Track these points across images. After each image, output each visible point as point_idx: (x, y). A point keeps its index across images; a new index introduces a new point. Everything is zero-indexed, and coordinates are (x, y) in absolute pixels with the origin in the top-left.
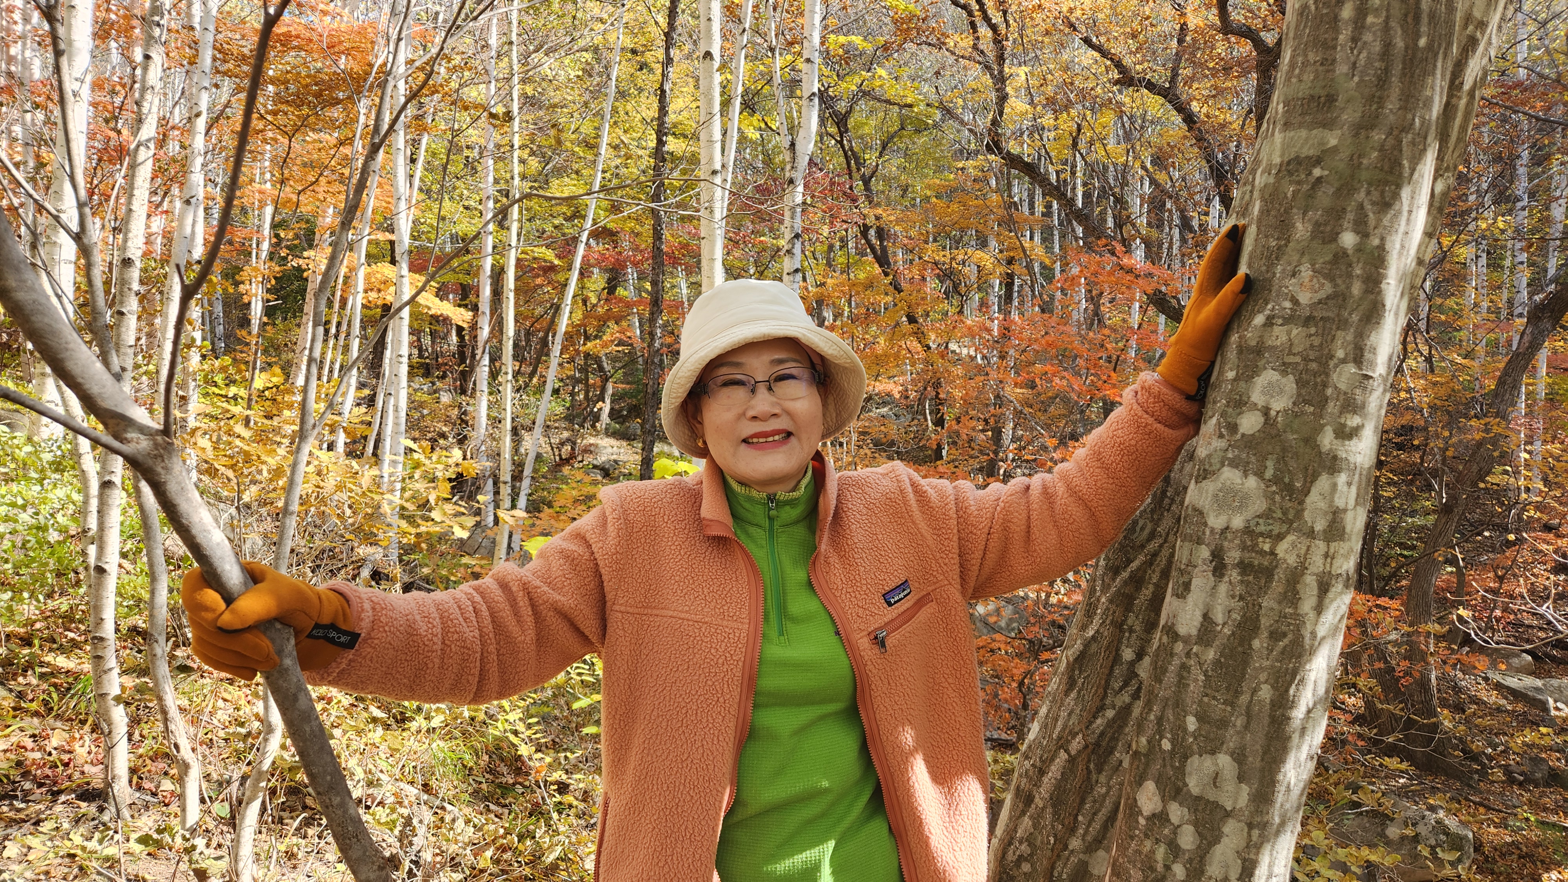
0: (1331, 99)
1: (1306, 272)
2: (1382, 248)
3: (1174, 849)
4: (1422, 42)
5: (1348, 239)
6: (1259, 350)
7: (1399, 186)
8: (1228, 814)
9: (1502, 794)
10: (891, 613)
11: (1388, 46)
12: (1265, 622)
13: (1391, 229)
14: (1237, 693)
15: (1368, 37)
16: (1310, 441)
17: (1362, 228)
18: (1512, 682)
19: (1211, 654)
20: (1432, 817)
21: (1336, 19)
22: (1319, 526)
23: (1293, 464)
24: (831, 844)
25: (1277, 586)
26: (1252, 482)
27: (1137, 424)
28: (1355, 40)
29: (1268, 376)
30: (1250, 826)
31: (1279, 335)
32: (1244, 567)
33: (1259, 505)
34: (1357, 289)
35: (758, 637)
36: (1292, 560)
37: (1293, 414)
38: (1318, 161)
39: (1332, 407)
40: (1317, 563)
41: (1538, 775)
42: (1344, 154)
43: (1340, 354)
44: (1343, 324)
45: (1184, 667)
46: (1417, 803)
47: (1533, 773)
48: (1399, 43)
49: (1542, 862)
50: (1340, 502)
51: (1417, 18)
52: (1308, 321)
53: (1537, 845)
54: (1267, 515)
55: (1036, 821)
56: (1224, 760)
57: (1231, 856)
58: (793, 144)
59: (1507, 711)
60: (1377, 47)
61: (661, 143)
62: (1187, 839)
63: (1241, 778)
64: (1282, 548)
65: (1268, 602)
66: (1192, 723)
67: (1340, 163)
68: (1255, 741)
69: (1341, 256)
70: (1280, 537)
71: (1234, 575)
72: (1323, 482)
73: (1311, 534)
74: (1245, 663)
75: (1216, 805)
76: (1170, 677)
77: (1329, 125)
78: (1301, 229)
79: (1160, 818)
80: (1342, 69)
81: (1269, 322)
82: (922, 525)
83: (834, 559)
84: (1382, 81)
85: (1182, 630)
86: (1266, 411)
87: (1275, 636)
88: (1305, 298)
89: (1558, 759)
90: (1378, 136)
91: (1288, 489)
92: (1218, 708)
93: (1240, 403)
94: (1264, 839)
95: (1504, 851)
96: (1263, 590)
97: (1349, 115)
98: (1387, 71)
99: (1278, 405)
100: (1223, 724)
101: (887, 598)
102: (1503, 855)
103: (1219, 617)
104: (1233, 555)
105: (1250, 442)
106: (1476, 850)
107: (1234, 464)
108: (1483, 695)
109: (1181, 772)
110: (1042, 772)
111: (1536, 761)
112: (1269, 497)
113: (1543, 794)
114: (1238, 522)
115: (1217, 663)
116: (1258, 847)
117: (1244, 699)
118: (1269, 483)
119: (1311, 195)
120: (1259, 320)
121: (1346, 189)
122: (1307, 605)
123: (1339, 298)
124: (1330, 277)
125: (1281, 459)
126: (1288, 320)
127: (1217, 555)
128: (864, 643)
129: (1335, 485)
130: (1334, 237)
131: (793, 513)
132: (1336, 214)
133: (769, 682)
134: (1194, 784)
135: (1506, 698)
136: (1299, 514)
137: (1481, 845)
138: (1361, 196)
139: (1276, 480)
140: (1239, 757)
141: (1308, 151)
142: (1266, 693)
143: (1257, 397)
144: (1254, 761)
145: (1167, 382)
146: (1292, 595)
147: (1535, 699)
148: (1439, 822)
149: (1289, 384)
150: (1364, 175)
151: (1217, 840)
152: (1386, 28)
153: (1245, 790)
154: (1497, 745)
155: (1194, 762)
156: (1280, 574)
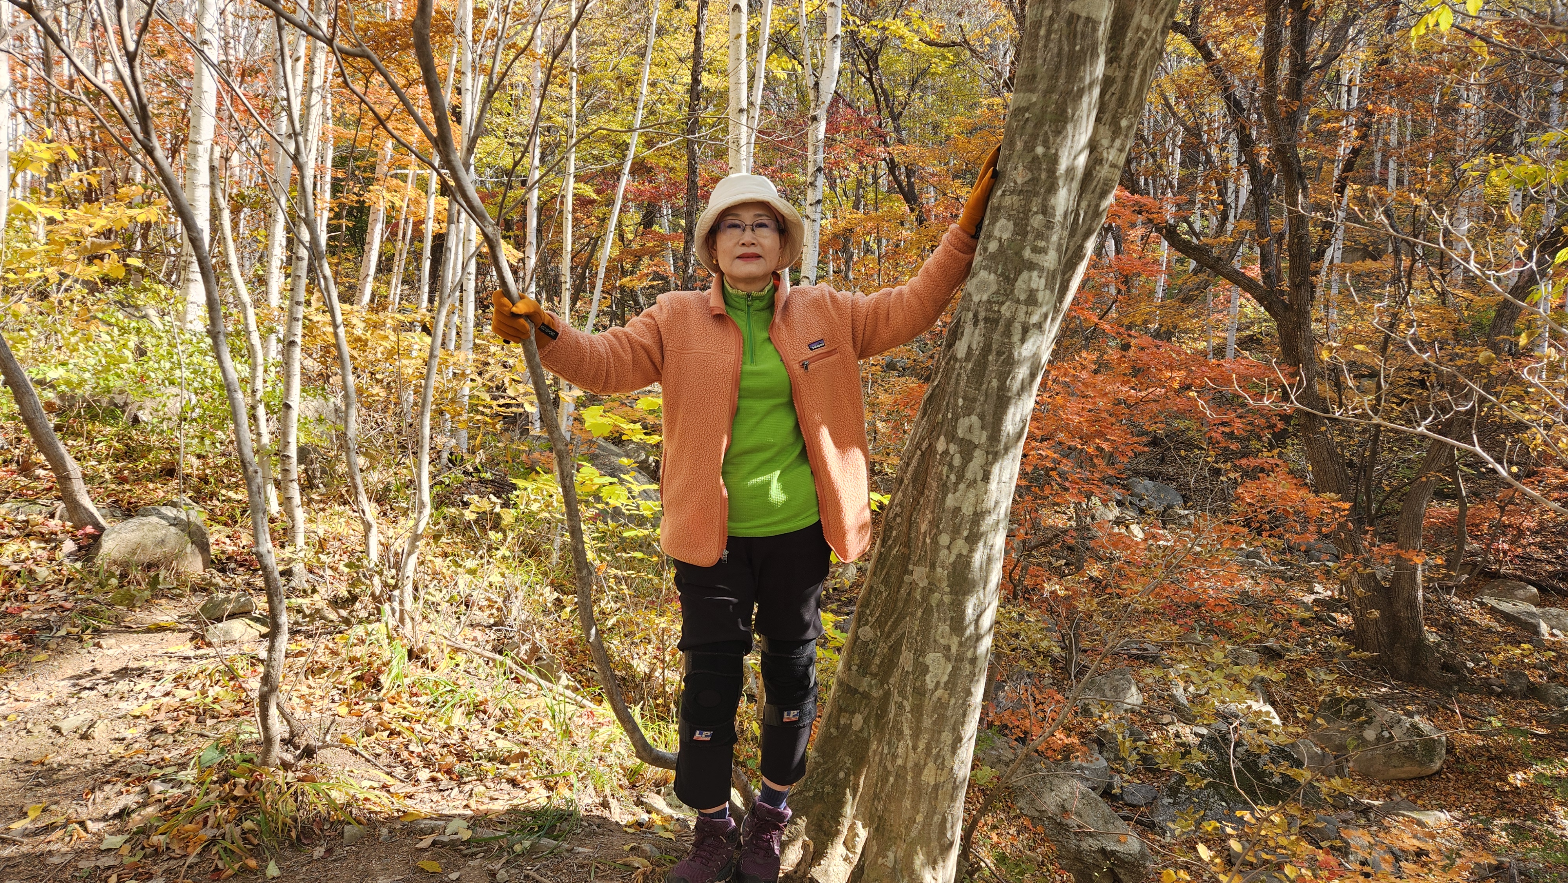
0: (1034, 77)
1: (1020, 168)
2: (1056, 154)
3: (951, 466)
4: (1078, 48)
5: (1040, 150)
6: (998, 209)
7: (1066, 123)
8: (976, 447)
9: (1479, 704)
10: (811, 354)
11: (1060, 49)
12: (994, 346)
13: (1061, 145)
14: (981, 384)
15: (1052, 45)
16: (1018, 254)
17: (1046, 144)
18: (1506, 606)
19: (970, 366)
20: (1407, 721)
21: (1037, 35)
22: (1022, 297)
23: (1010, 266)
24: (778, 473)
25: (1001, 328)
26: (992, 276)
27: (946, 252)
28: (1045, 46)
29: (1002, 222)
30: (988, 453)
31: (1008, 201)
32: (986, 320)
33: (994, 288)
34: (1043, 176)
35: (740, 362)
36: (1008, 315)
37: (1011, 241)
38: (1027, 109)
39: (1030, 237)
40: (1021, 316)
41: (1516, 688)
42: (1039, 106)
43: (1035, 209)
44: (1037, 194)
45: (959, 374)
46: (1395, 709)
47: (1511, 686)
48: (1066, 48)
49: (1510, 764)
50: (1034, 286)
51: (1075, 36)
52: (1021, 192)
53: (1506, 749)
54: (997, 293)
55: (904, 493)
56: (974, 418)
57: (978, 468)
58: (817, 84)
59: (1497, 632)
60: (1056, 50)
61: (696, 81)
62: (957, 461)
63: (983, 428)
64: (1003, 309)
65: (996, 336)
66: (960, 402)
67: (1037, 110)
68: (989, 408)
69: (1035, 159)
70: (1003, 303)
71: (982, 324)
72: (1025, 275)
73: (1018, 301)
74: (985, 368)
75: (970, 442)
76: (953, 381)
77: (1032, 91)
78: (1019, 145)
79: (946, 452)
80: (1039, 61)
81: (1003, 194)
82: (833, 313)
83: (783, 327)
84: (1058, 68)
85: (959, 356)
86: (1000, 240)
87: (999, 354)
88: (1019, 181)
89: (1541, 676)
90: (1055, 97)
91: (1007, 279)
92: (972, 392)
93: (989, 237)
94: (995, 460)
95: (1474, 753)
96: (993, 330)
97: (1042, 86)
98: (1060, 62)
99: (1005, 236)
100: (974, 400)
101: (810, 346)
102: (1473, 757)
103: (974, 347)
104: (982, 315)
105: (993, 257)
106: (1448, 752)
107: (985, 268)
108: (1477, 619)
109: (955, 427)
110: (908, 465)
111: (1517, 676)
112: (999, 283)
113: (1519, 705)
114: (985, 298)
115: (972, 369)
116: (992, 463)
117: (984, 386)
118: (998, 276)
119: (1023, 128)
120: (999, 193)
121: (1039, 124)
122: (1016, 338)
123: (1034, 181)
124: (1031, 171)
125: (1005, 264)
126: (1012, 193)
127: (975, 316)
128: (797, 366)
129: (1031, 277)
130: (1033, 149)
131: (761, 305)
132: (1034, 137)
133: (746, 383)
134: (960, 433)
135: (1499, 621)
136: (1012, 291)
137: (1453, 747)
138: (1046, 128)
139: (1002, 274)
140: (982, 417)
141: (1024, 104)
142: (995, 383)
143: (996, 233)
144: (989, 418)
145: (962, 228)
146: (1008, 333)
147: (1527, 623)
148: (1414, 726)
149: (1011, 225)
150: (1048, 117)
151: (971, 460)
152: (1060, 41)
153: (985, 434)
154: (1480, 660)
155: (961, 420)
156: (1002, 322)
